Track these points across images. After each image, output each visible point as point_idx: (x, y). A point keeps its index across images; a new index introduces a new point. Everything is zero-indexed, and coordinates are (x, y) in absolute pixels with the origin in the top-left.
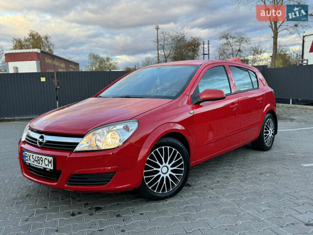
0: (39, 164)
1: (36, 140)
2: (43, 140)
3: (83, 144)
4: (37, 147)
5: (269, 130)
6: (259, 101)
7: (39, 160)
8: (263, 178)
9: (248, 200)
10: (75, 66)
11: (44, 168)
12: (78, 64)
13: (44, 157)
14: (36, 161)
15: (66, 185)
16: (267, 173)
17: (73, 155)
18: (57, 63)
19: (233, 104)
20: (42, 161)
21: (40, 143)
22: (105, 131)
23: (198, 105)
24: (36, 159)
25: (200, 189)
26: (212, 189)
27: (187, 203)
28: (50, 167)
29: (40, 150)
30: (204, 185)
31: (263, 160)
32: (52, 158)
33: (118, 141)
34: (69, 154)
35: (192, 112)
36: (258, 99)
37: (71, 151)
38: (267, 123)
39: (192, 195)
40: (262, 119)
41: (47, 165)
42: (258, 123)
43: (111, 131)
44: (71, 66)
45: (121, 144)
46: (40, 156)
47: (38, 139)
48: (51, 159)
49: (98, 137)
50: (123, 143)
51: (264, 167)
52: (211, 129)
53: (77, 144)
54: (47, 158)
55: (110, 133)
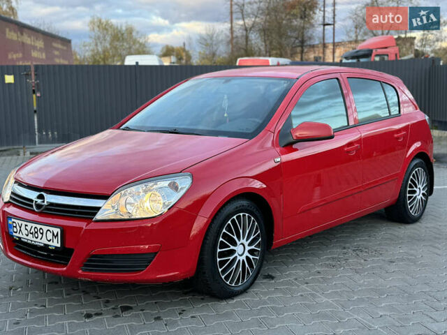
0: (37, 238)
1: (32, 201)
2: (44, 202)
3: (107, 210)
4: (33, 212)
5: (416, 187)
6: (398, 138)
7: (36, 232)
8: (392, 268)
9: (361, 300)
10: (63, 44)
11: (45, 244)
12: (69, 41)
13: (45, 228)
14: (32, 233)
15: (80, 272)
16: (402, 260)
17: (92, 226)
18: (29, 39)
19: (350, 144)
20: (42, 234)
21: (39, 206)
22: (141, 190)
23: (289, 148)
24: (33, 230)
25: (288, 283)
26: (307, 283)
27: (265, 303)
28: (56, 243)
29: (37, 216)
30: (294, 277)
31: (401, 239)
32: (59, 230)
33: (161, 206)
34: (86, 223)
35: (279, 160)
36: (396, 136)
37: (89, 220)
38: (414, 176)
39: (273, 292)
40: (403, 169)
41: (49, 241)
42: (397, 175)
43: (150, 190)
44: (55, 45)
45: (166, 210)
46: (39, 226)
47: (35, 200)
48: (57, 230)
49: (131, 200)
50: (169, 209)
51: (401, 251)
52: (319, 182)
53: (98, 209)
54: (51, 229)
55: (149, 194)
